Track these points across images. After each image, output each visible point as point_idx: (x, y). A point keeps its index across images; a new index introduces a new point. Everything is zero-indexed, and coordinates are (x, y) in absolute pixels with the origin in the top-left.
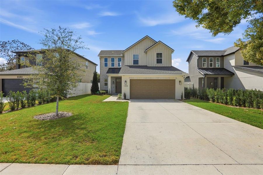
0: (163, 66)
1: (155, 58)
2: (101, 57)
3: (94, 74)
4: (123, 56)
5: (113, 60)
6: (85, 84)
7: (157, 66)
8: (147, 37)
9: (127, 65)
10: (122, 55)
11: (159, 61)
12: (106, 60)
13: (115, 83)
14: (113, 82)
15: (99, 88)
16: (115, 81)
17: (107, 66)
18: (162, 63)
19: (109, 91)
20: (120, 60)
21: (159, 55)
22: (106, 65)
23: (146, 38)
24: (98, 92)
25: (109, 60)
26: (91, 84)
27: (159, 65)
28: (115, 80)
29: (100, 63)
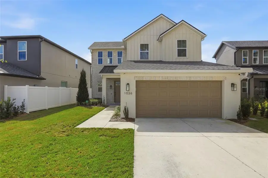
0: (188, 60)
1: (175, 48)
2: (93, 50)
3: (81, 74)
4: (125, 49)
5: (110, 54)
6: (69, 88)
7: (178, 60)
8: (161, 17)
9: (130, 60)
10: (123, 47)
11: (182, 53)
12: (100, 54)
13: (113, 87)
14: (111, 86)
15: (88, 95)
16: (113, 85)
17: (102, 63)
18: (186, 56)
19: (103, 100)
20: (120, 54)
21: (182, 43)
22: (100, 61)
23: (159, 18)
24: (87, 102)
25: (105, 54)
26: (77, 90)
27: (182, 59)
28: (113, 83)
29: (92, 58)
